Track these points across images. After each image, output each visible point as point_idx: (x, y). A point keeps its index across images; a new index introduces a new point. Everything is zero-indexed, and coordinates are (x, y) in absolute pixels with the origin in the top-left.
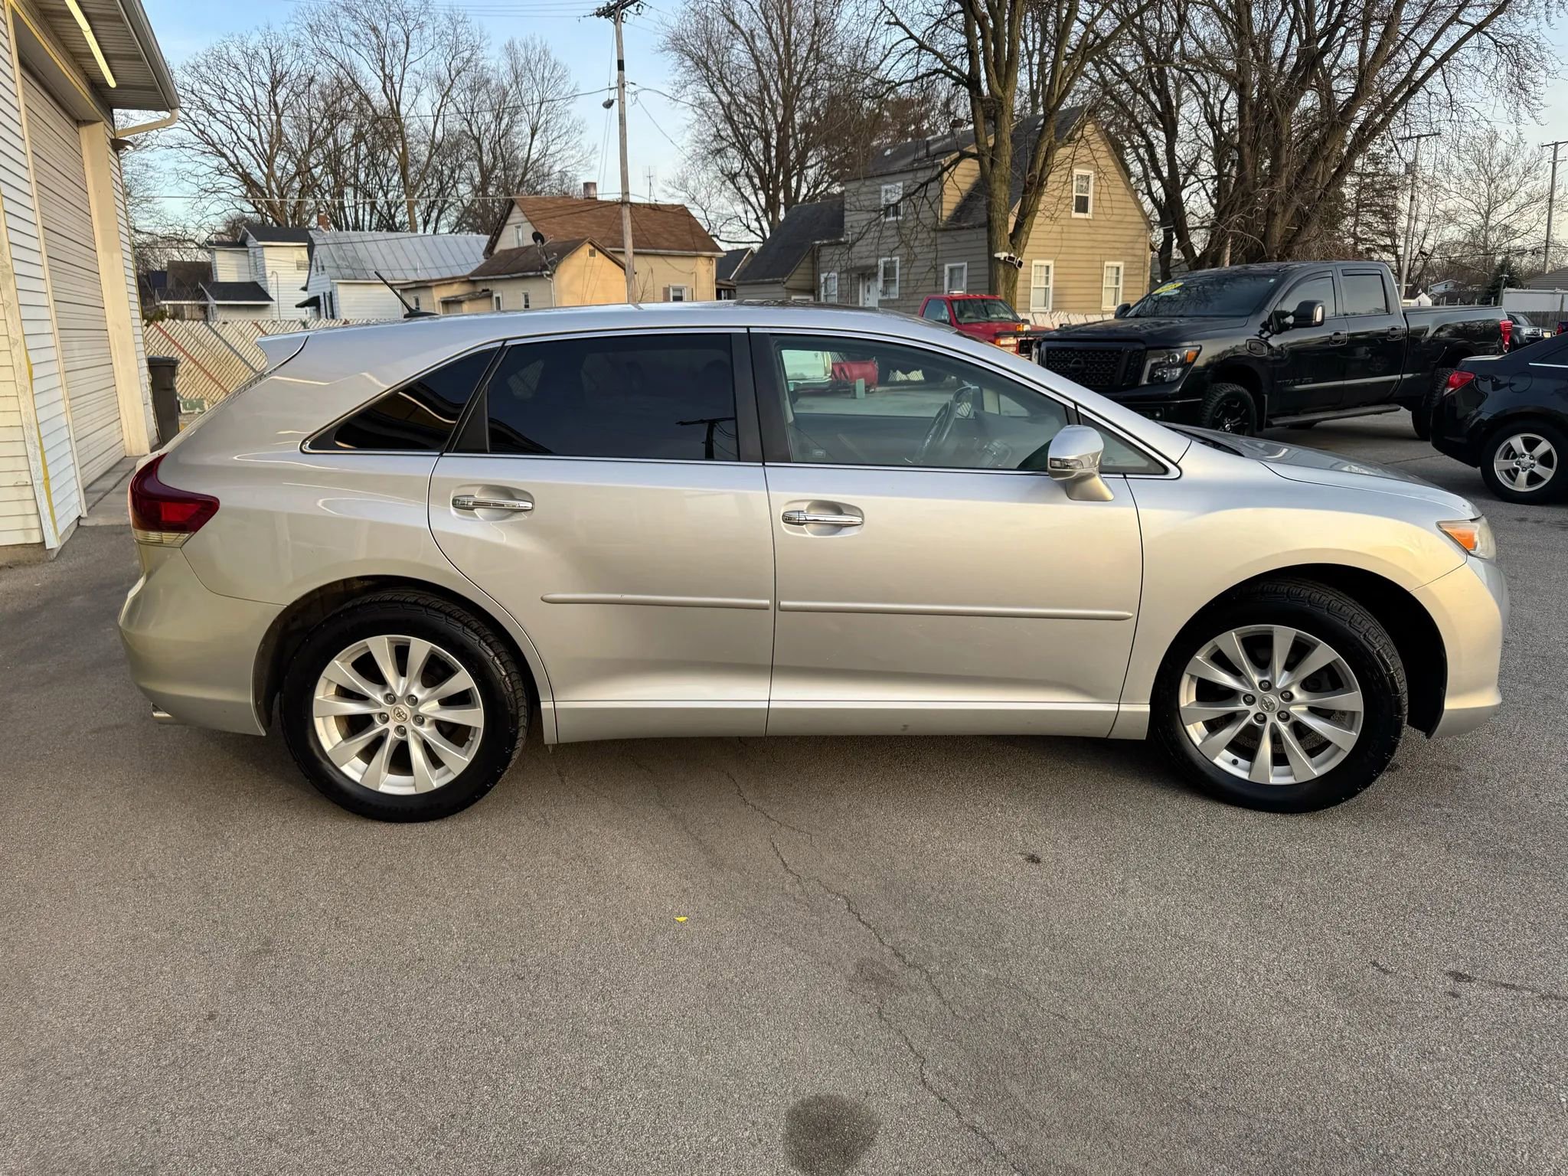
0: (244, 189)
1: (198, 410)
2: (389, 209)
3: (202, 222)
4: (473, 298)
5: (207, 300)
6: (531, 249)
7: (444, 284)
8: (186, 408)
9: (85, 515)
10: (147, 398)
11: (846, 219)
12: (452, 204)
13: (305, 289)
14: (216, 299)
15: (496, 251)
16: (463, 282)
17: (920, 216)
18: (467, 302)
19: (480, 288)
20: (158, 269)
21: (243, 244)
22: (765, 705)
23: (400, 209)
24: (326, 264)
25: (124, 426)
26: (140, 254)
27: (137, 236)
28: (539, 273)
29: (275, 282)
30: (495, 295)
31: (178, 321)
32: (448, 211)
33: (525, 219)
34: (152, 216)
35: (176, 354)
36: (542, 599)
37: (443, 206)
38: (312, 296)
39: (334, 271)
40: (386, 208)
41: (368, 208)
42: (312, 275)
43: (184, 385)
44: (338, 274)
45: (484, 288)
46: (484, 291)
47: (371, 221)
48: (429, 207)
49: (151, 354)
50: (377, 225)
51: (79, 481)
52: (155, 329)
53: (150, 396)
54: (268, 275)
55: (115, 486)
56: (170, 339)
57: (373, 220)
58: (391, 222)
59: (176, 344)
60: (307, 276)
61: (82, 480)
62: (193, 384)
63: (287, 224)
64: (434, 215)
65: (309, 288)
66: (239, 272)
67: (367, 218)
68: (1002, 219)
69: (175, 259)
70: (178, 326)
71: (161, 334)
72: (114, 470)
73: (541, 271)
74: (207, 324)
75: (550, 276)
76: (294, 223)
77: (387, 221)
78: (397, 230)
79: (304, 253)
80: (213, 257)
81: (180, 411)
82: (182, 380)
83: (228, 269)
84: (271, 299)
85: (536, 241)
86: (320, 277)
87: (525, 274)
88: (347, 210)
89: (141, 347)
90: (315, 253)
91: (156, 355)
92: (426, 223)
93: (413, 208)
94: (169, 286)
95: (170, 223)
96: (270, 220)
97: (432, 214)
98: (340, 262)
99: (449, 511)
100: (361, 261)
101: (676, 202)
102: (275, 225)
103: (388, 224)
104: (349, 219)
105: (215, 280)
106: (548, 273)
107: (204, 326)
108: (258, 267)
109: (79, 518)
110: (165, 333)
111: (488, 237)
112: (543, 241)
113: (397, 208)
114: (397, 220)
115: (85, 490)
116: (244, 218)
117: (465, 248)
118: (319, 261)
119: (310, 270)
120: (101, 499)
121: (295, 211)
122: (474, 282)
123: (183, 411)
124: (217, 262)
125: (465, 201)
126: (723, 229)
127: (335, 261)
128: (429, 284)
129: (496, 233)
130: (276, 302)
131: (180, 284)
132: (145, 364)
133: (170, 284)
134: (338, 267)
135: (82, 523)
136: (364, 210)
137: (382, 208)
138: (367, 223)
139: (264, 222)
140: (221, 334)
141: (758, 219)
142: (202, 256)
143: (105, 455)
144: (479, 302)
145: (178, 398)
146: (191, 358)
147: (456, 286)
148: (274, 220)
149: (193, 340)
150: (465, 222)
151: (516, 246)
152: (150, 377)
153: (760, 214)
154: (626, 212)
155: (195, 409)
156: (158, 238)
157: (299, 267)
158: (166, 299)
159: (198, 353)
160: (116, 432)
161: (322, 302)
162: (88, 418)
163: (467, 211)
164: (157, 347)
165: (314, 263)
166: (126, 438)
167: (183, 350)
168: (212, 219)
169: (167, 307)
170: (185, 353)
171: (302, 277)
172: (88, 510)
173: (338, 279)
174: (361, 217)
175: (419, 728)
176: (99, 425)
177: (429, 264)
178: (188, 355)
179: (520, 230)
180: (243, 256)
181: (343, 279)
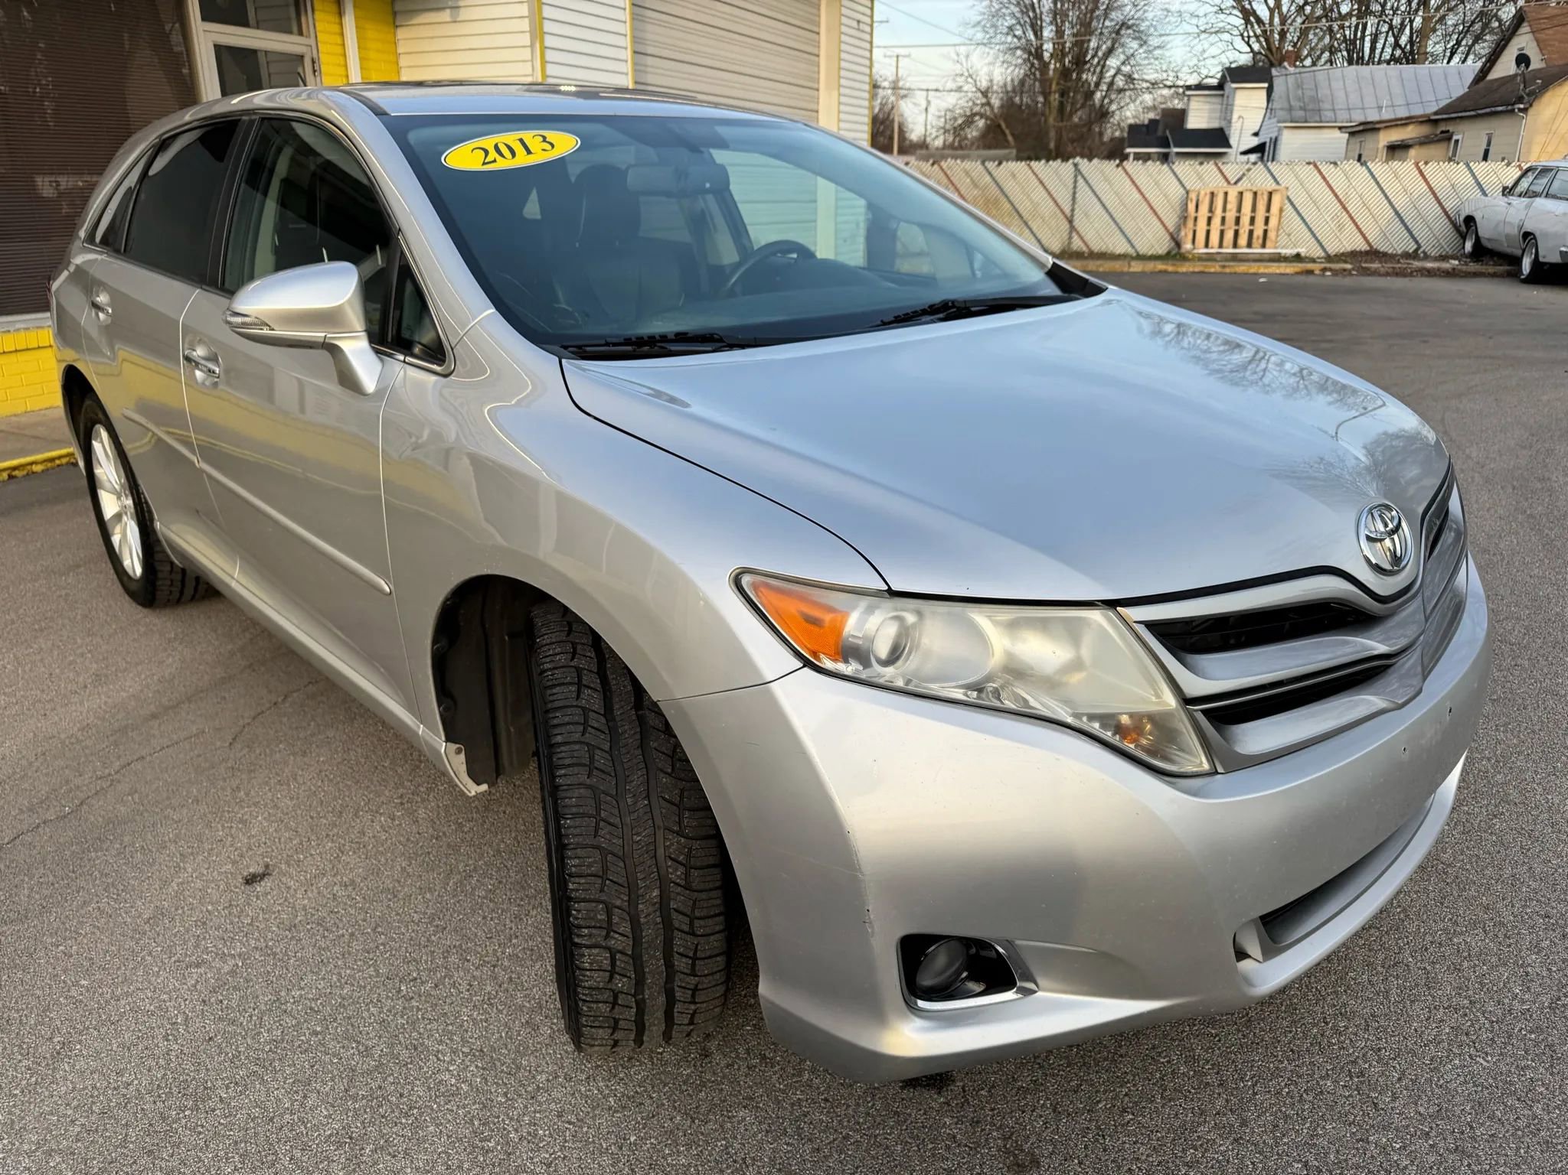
4: (1424, 142)
5: (1170, 148)
7: (1397, 125)
13: (1256, 134)
14: (1178, 147)
15: (1486, 80)
16: (1422, 122)
18: (1417, 147)
19: (1443, 127)
21: (1223, 87)
28: (1510, 108)
29: (1239, 128)
30: (1455, 137)
33: (1530, 36)
38: (1260, 142)
39: (1285, 114)
42: (1266, 119)
44: (1289, 117)
45: (1444, 129)
46: (1442, 132)
54: (1234, 120)
60: (1261, 120)
65: (1261, 133)
66: (1209, 118)
73: (1513, 104)
75: (1525, 110)
79: (1265, 95)
80: (1191, 102)
83: (1199, 115)
84: (1229, 146)
85: (1519, 64)
86: (1272, 121)
87: (1493, 109)
90: (1274, 94)
100: (1320, 100)
105: (1183, 127)
106: (1522, 106)
108: (1228, 111)
112: (1527, 67)
118: (1274, 104)
119: (1265, 114)
122: (1436, 122)
124: (1193, 108)
128: (1377, 126)
130: (1232, 149)
134: (1290, 109)
142: (1181, 103)
144: (1432, 146)
147: (1410, 128)
157: (1258, 111)
161: (1267, 149)
165: (1270, 106)
171: (1258, 121)
173: (1288, 122)
180: (1218, 100)
181: (1292, 122)
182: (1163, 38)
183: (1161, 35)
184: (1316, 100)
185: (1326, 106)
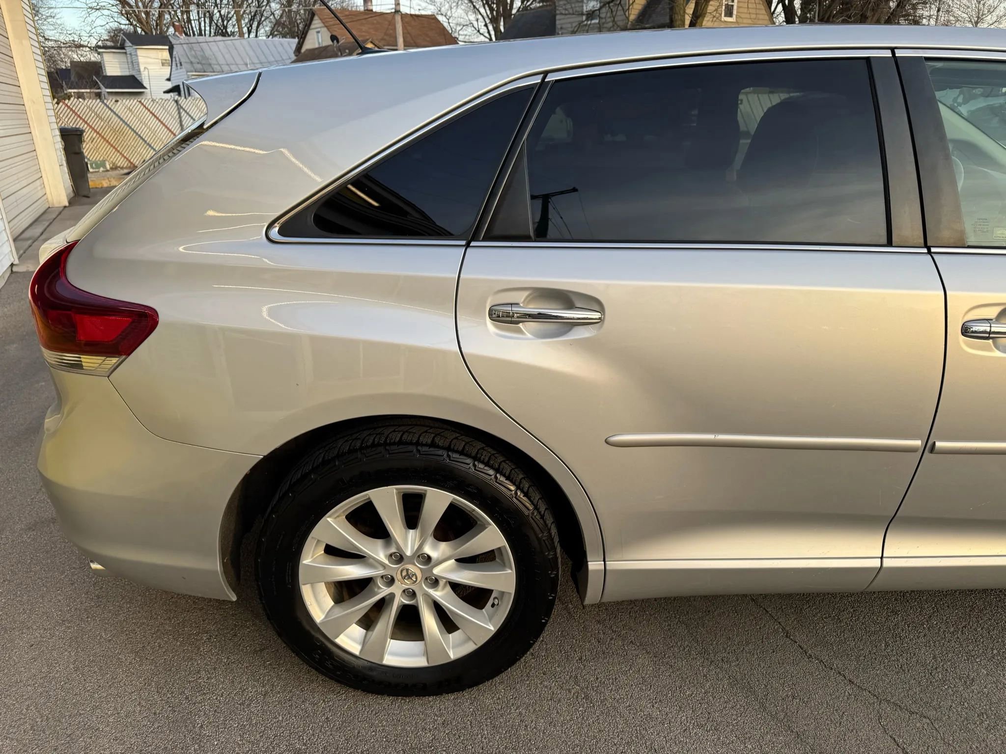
0: (120, 7)
1: (102, 169)
2: (223, 21)
3: (92, 32)
5: (99, 88)
6: (329, 48)
8: (92, 167)
9: (16, 262)
10: (62, 160)
11: (557, 22)
12: (267, 18)
13: (169, 80)
14: (106, 88)
15: (303, 50)
17: (616, 19)
20: (64, 67)
21: (122, 47)
22: (876, 563)
23: (230, 22)
24: (183, 60)
25: (45, 183)
26: (49, 56)
27: (47, 42)
29: (147, 75)
31: (80, 100)
32: (264, 23)
33: (322, 25)
34: (55, 29)
35: (81, 125)
36: (607, 442)
37: (261, 19)
38: (174, 85)
39: (189, 66)
40: (220, 21)
41: (207, 21)
42: (173, 69)
43: (90, 150)
44: (192, 69)
47: (210, 32)
48: (251, 20)
49: (63, 125)
50: (215, 33)
51: (8, 232)
52: (64, 106)
53: (64, 159)
54: (142, 70)
55: (42, 234)
56: (76, 114)
57: (212, 31)
58: (224, 31)
59: (81, 118)
60: (169, 70)
61: (11, 233)
62: (97, 149)
63: (152, 33)
64: (255, 24)
65: (172, 79)
66: (121, 68)
67: (208, 28)
68: (681, 20)
69: (75, 60)
70: (81, 104)
71: (69, 110)
72: (39, 219)
74: (103, 102)
76: (156, 33)
77: (222, 31)
78: (229, 36)
79: (166, 55)
80: (102, 57)
81: (88, 170)
82: (88, 146)
83: (113, 66)
84: (145, 88)
85: (333, 41)
86: (180, 71)
88: (193, 22)
89: (53, 119)
90: (175, 53)
91: (66, 126)
92: (249, 32)
93: (241, 21)
94: (72, 78)
95: (69, 32)
96: (139, 30)
97: (253, 26)
98: (193, 60)
99: (485, 324)
100: (208, 59)
101: (429, 13)
102: (143, 33)
103: (222, 32)
104: (195, 29)
105: (104, 74)
107: (100, 103)
108: (134, 64)
109: (12, 265)
110: (71, 109)
111: (296, 40)
112: (338, 42)
113: (228, 21)
114: (229, 30)
115: (15, 240)
116: (121, 30)
117: (280, 49)
118: (177, 59)
119: (171, 66)
120: (30, 246)
121: (157, 23)
123: (91, 170)
124: (105, 60)
125: (276, 16)
126: (461, 32)
127: (189, 58)
129: (302, 37)
130: (149, 89)
131: (80, 77)
132: (58, 133)
133: (73, 77)
134: (191, 63)
135: (15, 269)
136: (205, 23)
137: (218, 21)
138: (207, 32)
139: (136, 31)
140: (115, 110)
141: (486, 25)
142: (94, 57)
143: (30, 209)
145: (86, 160)
146: (93, 129)
148: (143, 30)
149: (93, 114)
150: (277, 31)
151: (317, 46)
152: (63, 143)
153: (488, 21)
154: (398, 18)
155: (99, 168)
156: (62, 44)
157: (163, 64)
158: (71, 88)
159: (98, 125)
160: (39, 188)
161: (182, 89)
162: (15, 177)
163: (278, 23)
164: (66, 120)
165: (174, 59)
166: (48, 193)
167: (86, 122)
168: (99, 30)
169: (72, 94)
170: (88, 125)
171: (166, 71)
172: (19, 258)
173: (192, 72)
174: (203, 28)
175: (431, 591)
176: (24, 183)
177: (256, 61)
178: (91, 127)
179: (320, 35)
180: (123, 56)
181: (196, 72)
182: (52, 10)
183: (50, 8)
184: (205, 57)
185: (213, 62)
